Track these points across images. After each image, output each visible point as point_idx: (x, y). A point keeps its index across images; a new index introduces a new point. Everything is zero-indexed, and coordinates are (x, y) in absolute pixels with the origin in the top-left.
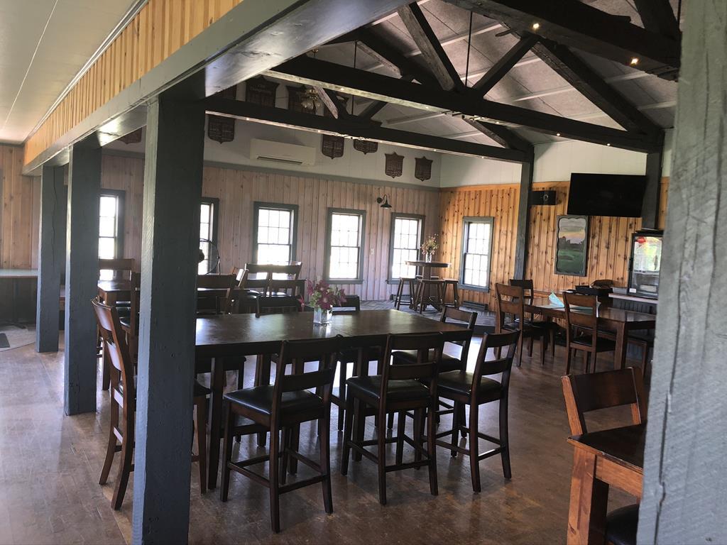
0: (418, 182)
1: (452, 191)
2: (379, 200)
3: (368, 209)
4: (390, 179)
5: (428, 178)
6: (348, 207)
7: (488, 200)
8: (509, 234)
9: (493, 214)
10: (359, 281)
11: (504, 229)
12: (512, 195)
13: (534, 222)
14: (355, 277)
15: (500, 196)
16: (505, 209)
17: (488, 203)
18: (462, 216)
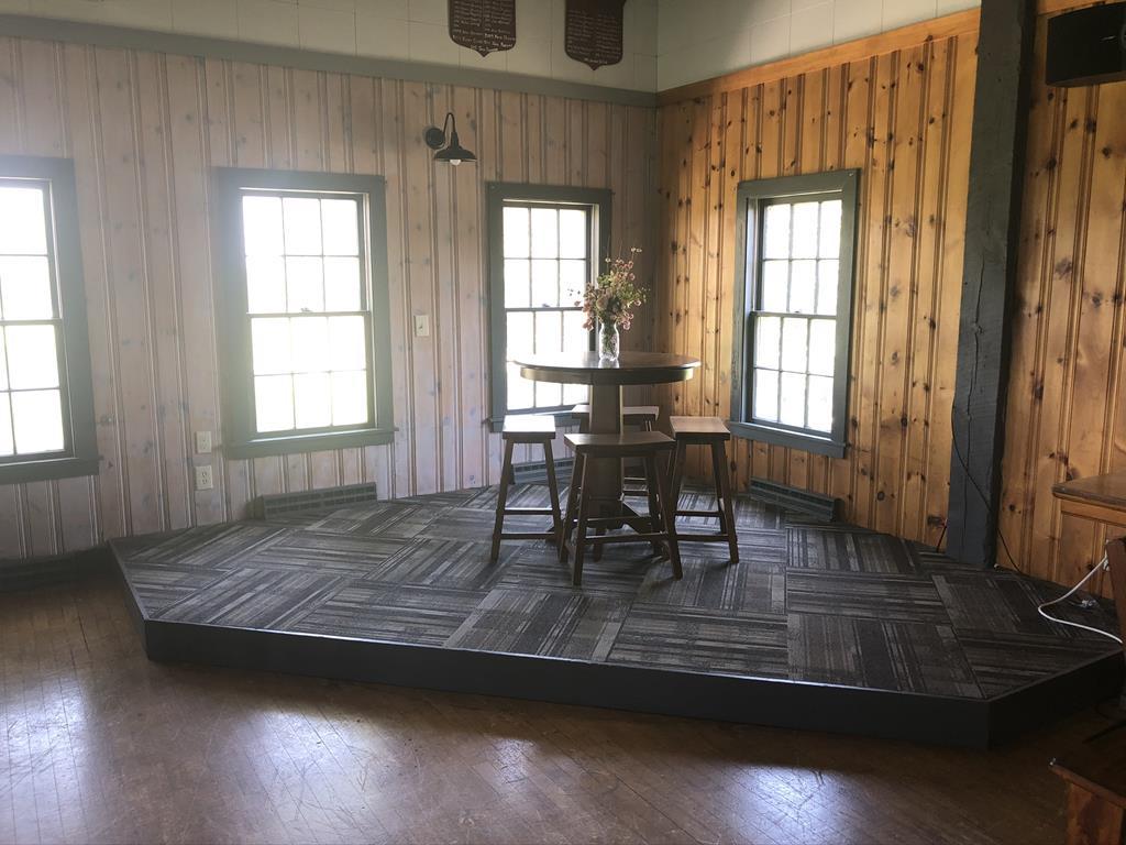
0: (578, 72)
1: (698, 98)
2: (433, 137)
3: (391, 171)
4: (469, 58)
5: (614, 57)
7: (833, 105)
8: (927, 232)
10: (379, 430)
11: (901, 212)
12: (938, 67)
13: (1052, 164)
14: (363, 418)
15: (883, 79)
16: (907, 126)
17: (833, 121)
18: (731, 184)
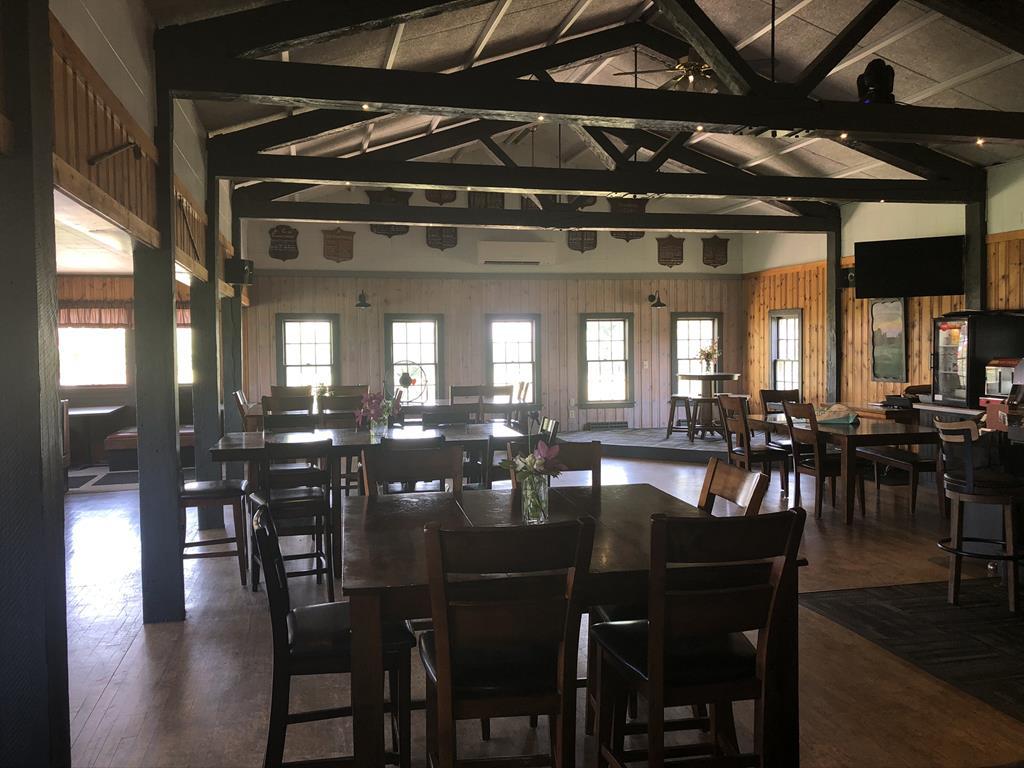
0: (710, 269)
1: (755, 277)
2: (652, 298)
3: (636, 311)
4: (665, 269)
5: (724, 262)
6: (608, 310)
7: (795, 285)
8: (820, 330)
9: (801, 306)
10: (629, 403)
11: (814, 322)
12: (820, 276)
13: (847, 311)
14: (624, 398)
15: (808, 278)
16: (814, 297)
17: (795, 291)
18: (767, 310)
